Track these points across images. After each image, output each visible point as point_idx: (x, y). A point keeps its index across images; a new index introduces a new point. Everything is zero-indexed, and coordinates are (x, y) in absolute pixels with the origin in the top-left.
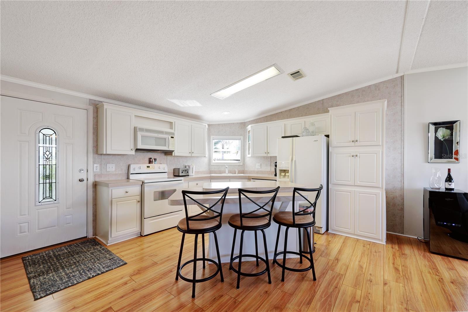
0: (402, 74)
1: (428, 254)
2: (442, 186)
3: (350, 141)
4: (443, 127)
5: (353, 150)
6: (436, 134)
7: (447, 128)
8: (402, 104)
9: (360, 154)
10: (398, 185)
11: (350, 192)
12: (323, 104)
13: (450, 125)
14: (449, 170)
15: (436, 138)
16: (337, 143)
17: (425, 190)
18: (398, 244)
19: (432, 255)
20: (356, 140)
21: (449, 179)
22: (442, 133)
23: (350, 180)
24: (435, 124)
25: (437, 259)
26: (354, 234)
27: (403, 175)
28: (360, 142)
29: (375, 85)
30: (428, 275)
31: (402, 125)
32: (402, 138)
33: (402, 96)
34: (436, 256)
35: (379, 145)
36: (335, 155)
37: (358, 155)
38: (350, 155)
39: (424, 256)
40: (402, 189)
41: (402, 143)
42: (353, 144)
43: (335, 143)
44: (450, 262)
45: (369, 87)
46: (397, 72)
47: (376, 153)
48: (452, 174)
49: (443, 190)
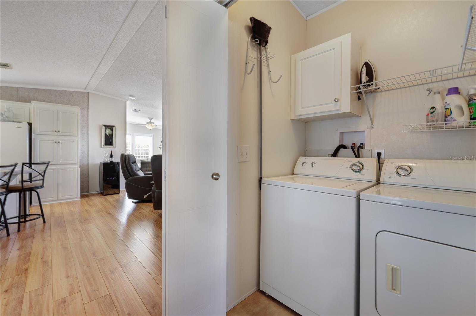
0: (88, 91)
1: (103, 196)
2: (108, 160)
3: (53, 131)
4: (109, 128)
5: (57, 139)
6: (105, 131)
7: (110, 129)
8: (88, 110)
9: (62, 141)
10: (85, 162)
11: (53, 170)
12: (17, 91)
13: (111, 128)
14: (111, 151)
15: (106, 134)
16: (41, 131)
17: (101, 163)
18: (87, 197)
19: (105, 196)
20: (58, 131)
21: (111, 156)
22: (108, 131)
23: (53, 161)
24: (104, 126)
25: (107, 197)
26: (58, 200)
27: (88, 156)
28: (61, 132)
29: (70, 92)
30: (105, 202)
31: (88, 124)
32: (88, 132)
33: (88, 105)
34: (106, 196)
35: (76, 136)
36: (39, 141)
37: (60, 142)
38: (53, 141)
39: (101, 197)
40: (88, 165)
41: (88, 135)
42: (56, 133)
43: (39, 131)
44: (112, 196)
45: (65, 91)
46: (85, 89)
47: (74, 141)
48: (112, 153)
49: (109, 162)
